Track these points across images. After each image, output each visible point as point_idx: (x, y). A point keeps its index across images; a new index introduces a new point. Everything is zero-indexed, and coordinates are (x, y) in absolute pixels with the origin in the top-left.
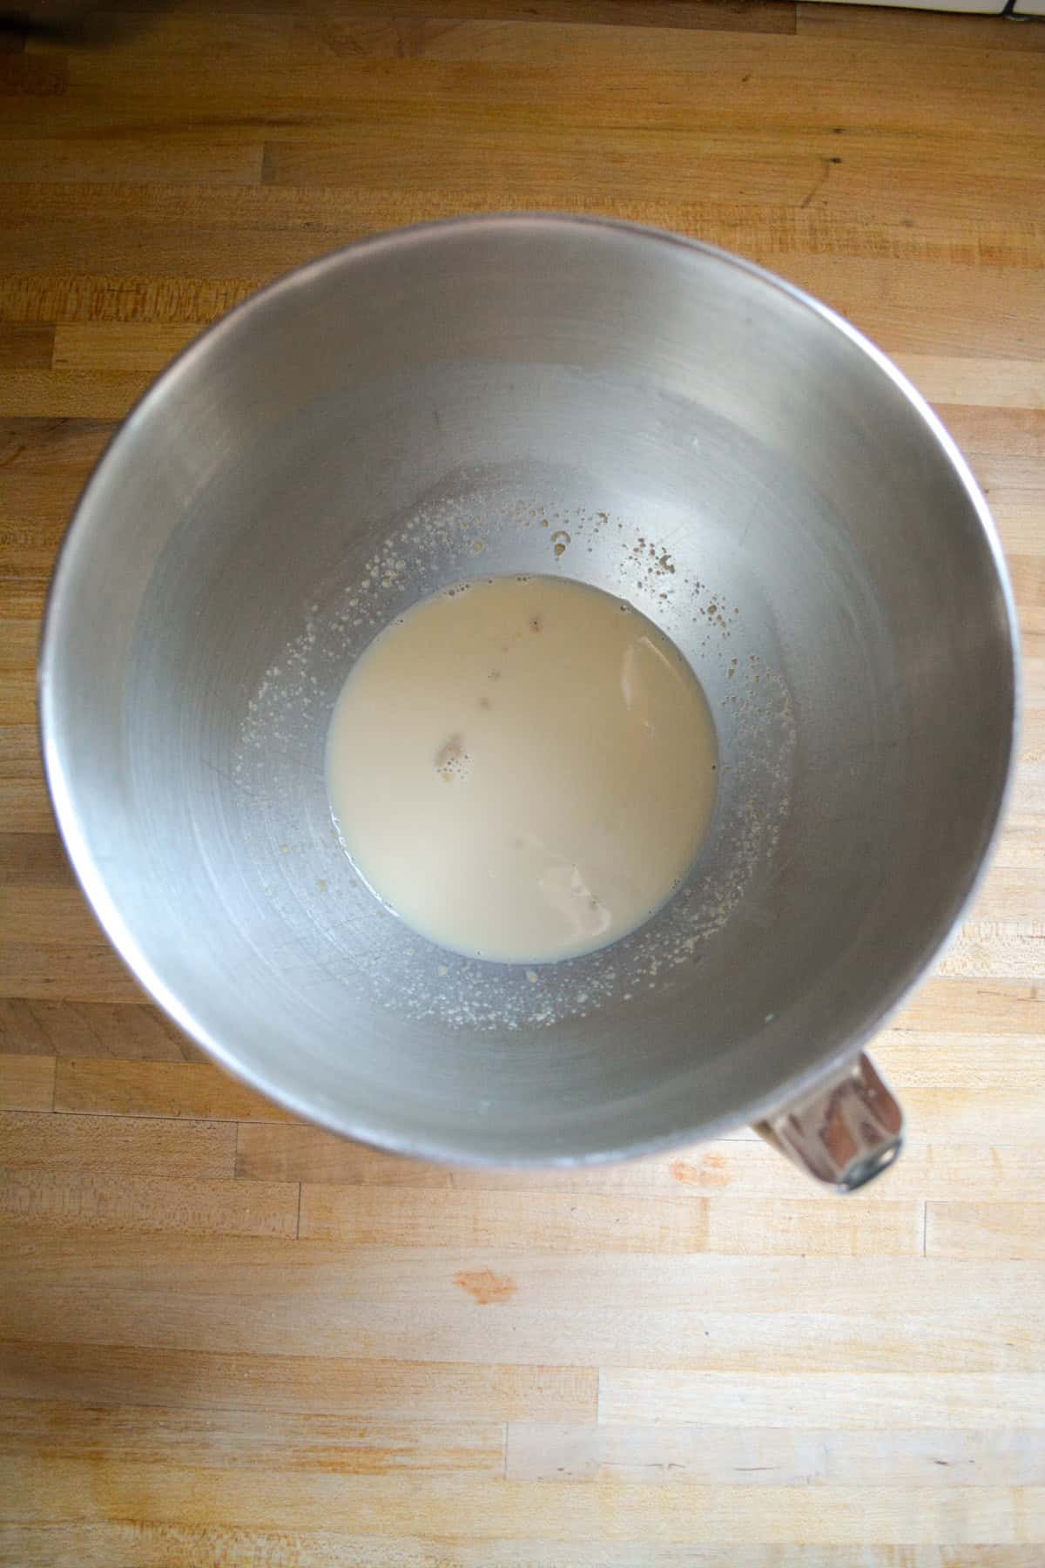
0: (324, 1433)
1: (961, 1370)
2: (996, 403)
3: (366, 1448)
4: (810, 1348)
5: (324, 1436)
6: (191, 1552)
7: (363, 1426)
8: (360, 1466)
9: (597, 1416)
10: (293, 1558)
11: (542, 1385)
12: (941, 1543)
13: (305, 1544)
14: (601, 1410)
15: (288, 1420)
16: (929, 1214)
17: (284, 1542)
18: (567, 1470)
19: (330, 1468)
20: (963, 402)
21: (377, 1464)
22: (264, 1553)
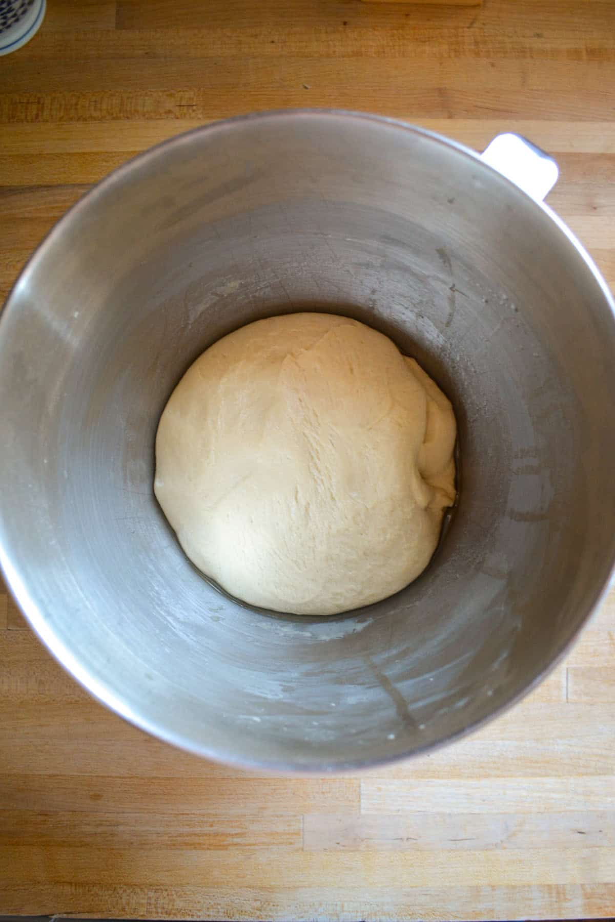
0: (187, 825)
1: (592, 774)
2: (600, 151)
3: (214, 833)
4: (495, 763)
5: (187, 827)
6: (107, 901)
7: (211, 820)
8: (210, 845)
9: (360, 809)
10: (172, 903)
11: (324, 791)
12: (582, 883)
13: (178, 894)
14: (363, 805)
15: (163, 817)
16: (570, 675)
17: (165, 893)
18: (342, 844)
19: (193, 847)
21: (222, 843)
22: (153, 901)
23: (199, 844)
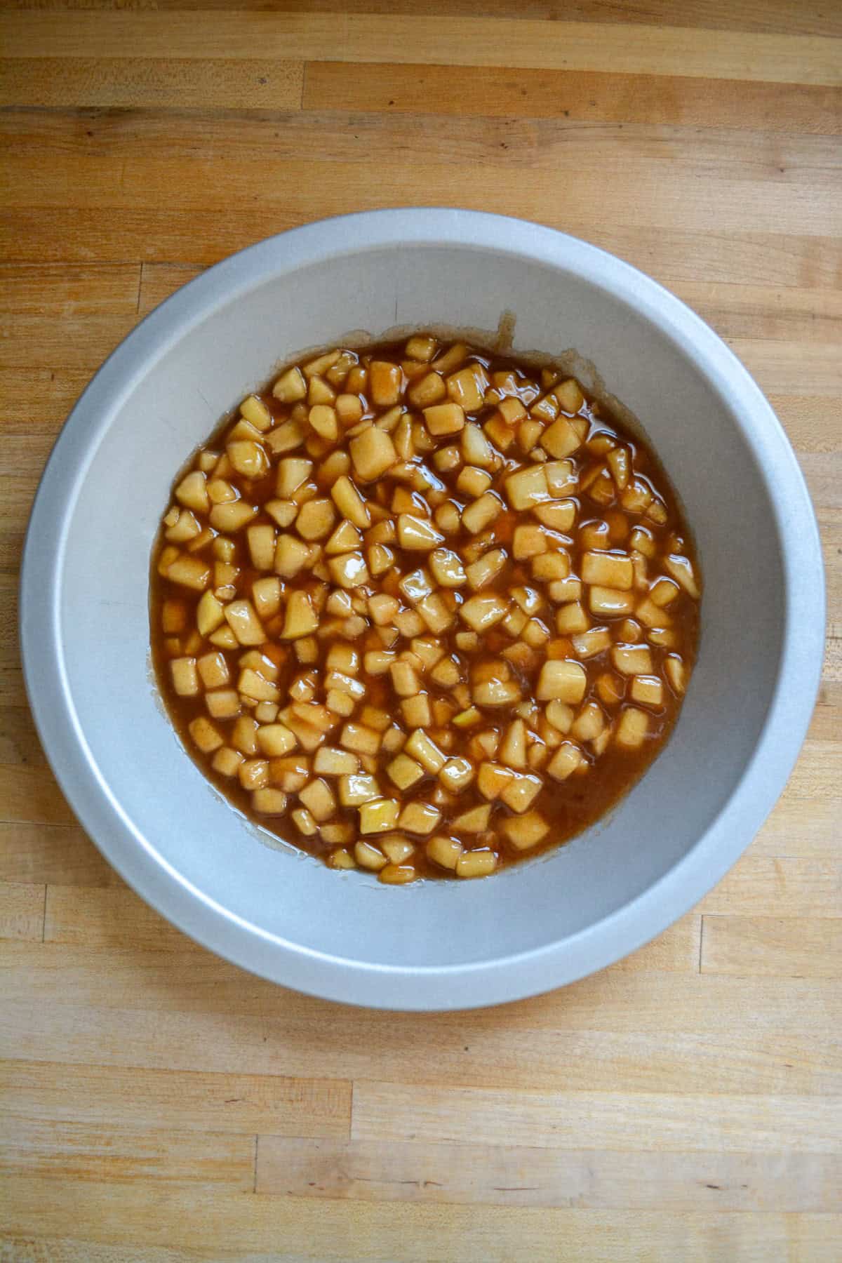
0: (70, 1140)
1: (736, 1092)
3: (112, 1156)
5: (69, 1143)
7: (108, 1134)
8: (107, 1174)
9: (350, 1131)
11: (293, 1097)
13: (51, 1251)
14: (355, 1125)
15: (33, 1125)
16: (705, 928)
17: (30, 1248)
18: (318, 1185)
19: (77, 1175)
20: (759, 78)
21: (124, 1172)
23: (88, 1172)
